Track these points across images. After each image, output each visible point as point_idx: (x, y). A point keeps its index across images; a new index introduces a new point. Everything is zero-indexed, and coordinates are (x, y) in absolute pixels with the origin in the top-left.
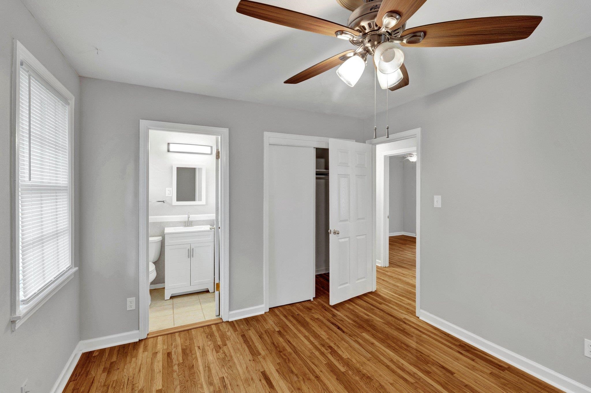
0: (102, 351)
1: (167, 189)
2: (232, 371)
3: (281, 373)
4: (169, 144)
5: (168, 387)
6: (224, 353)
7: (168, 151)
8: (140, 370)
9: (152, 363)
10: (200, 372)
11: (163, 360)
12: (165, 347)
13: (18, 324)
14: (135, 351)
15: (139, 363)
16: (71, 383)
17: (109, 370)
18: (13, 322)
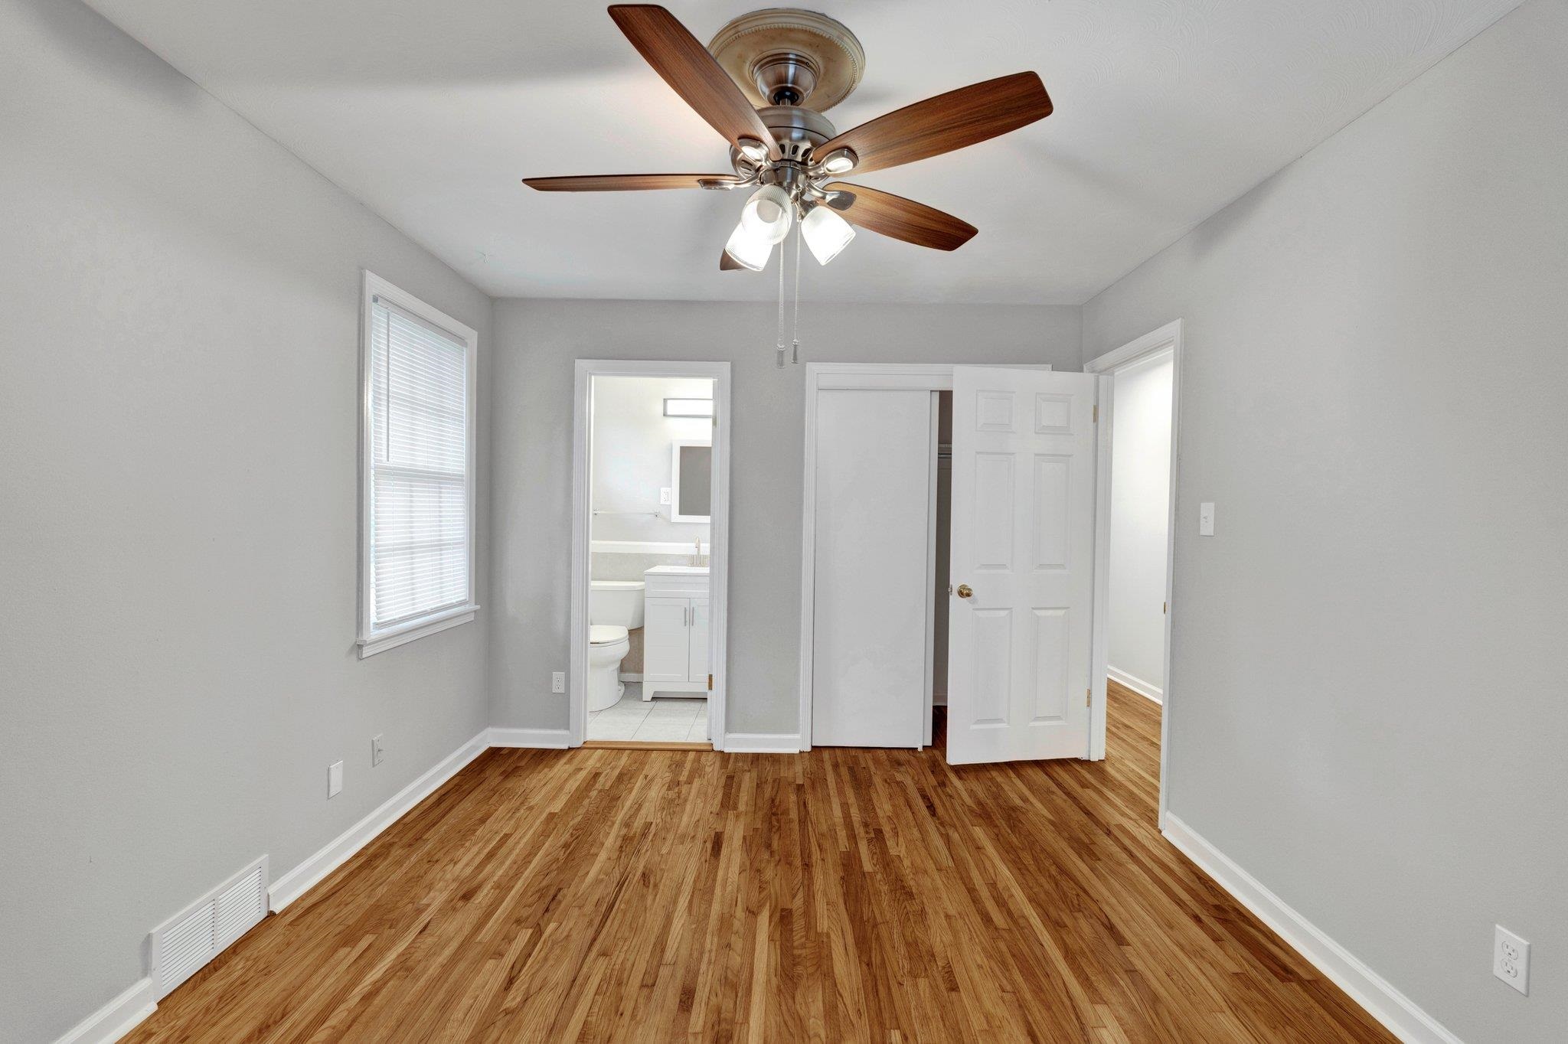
0: (513, 751)
1: (663, 489)
2: (671, 819)
3: (748, 842)
4: (665, 400)
5: (567, 813)
6: (679, 793)
7: (665, 415)
8: (545, 784)
9: (566, 780)
10: (623, 807)
11: (583, 780)
12: (598, 765)
13: (367, 652)
14: (555, 760)
15: (550, 776)
16: (458, 777)
17: (507, 775)
18: (360, 647)
